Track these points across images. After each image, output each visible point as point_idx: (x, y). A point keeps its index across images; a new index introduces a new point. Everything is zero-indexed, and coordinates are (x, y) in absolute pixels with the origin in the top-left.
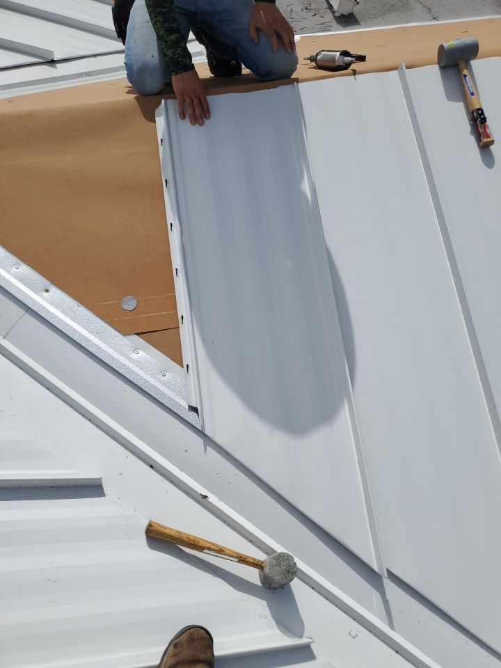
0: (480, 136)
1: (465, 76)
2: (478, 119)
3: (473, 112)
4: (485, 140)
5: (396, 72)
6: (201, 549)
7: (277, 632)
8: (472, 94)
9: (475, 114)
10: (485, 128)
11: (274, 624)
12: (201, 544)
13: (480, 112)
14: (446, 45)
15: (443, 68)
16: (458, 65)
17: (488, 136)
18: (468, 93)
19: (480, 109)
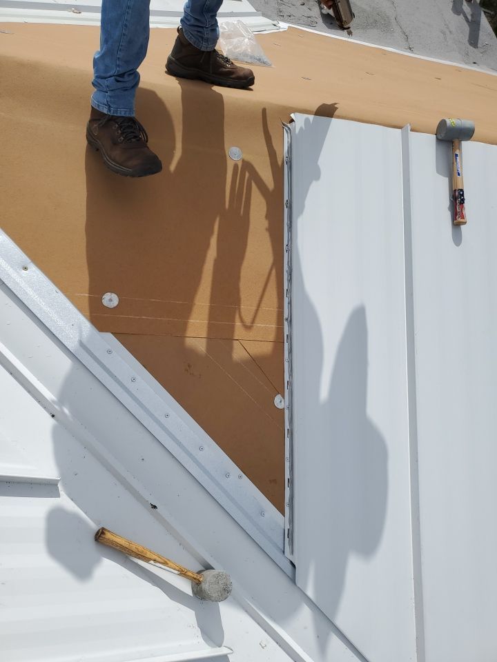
0: (456, 215)
1: (456, 155)
2: (457, 199)
3: (455, 190)
4: (460, 220)
5: (399, 131)
6: (147, 560)
7: (201, 640)
8: (459, 174)
9: (457, 193)
10: (462, 208)
11: (199, 633)
12: (148, 555)
13: (461, 193)
14: (449, 122)
15: (439, 141)
16: (453, 142)
17: (463, 217)
18: (456, 171)
19: (462, 190)
